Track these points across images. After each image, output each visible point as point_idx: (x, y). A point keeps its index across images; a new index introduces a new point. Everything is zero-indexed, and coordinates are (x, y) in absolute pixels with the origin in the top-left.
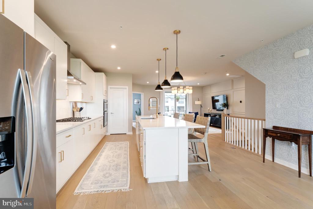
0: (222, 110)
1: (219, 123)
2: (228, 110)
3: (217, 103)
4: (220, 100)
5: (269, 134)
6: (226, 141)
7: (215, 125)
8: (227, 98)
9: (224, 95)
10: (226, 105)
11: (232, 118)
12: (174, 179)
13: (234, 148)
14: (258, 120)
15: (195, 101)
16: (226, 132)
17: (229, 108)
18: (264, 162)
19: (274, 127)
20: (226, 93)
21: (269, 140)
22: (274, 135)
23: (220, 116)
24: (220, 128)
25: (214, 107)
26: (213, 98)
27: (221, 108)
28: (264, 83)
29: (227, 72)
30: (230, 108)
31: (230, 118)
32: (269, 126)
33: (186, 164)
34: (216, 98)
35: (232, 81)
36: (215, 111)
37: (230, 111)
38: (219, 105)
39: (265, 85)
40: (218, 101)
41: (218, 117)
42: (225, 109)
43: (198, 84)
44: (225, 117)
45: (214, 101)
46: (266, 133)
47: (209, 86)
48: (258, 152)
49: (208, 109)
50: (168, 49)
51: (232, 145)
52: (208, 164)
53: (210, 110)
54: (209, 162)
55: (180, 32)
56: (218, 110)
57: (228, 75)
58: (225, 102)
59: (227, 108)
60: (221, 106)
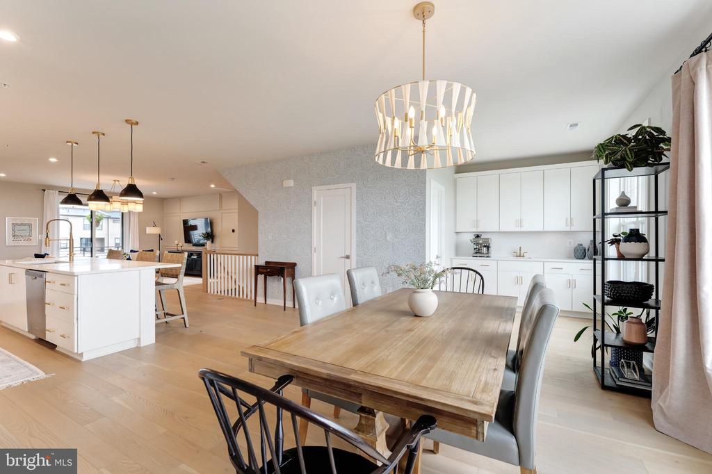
0: (203, 245)
1: (198, 268)
2: (213, 244)
3: (192, 232)
4: (198, 228)
5: (260, 270)
6: (209, 292)
7: (191, 273)
8: (210, 224)
9: (206, 219)
10: (210, 236)
11: (219, 255)
12: (132, 345)
13: (221, 298)
14: (251, 255)
15: (147, 228)
16: (209, 280)
17: (214, 241)
18: (255, 305)
19: (267, 262)
20: (210, 215)
21: (261, 278)
22: (265, 271)
23: (200, 254)
24: (200, 276)
25: (188, 239)
26: (185, 222)
27: (201, 242)
28: (257, 209)
29: (211, 182)
30: (217, 241)
31: (215, 255)
32: (262, 262)
33: (153, 321)
34: (192, 223)
35: (221, 196)
36: (190, 247)
37: (217, 246)
38: (197, 235)
39: (257, 212)
40: (195, 228)
41: (195, 257)
42: (209, 243)
43: (155, 193)
44: (209, 255)
45: (188, 228)
46: (258, 270)
47: (179, 199)
48: (251, 298)
49: (176, 242)
50: (104, 134)
51: (219, 296)
52: (183, 318)
53: (180, 245)
54: (185, 315)
55: (137, 123)
56: (195, 245)
57: (213, 186)
58: (209, 230)
59: (212, 242)
60: (201, 238)
